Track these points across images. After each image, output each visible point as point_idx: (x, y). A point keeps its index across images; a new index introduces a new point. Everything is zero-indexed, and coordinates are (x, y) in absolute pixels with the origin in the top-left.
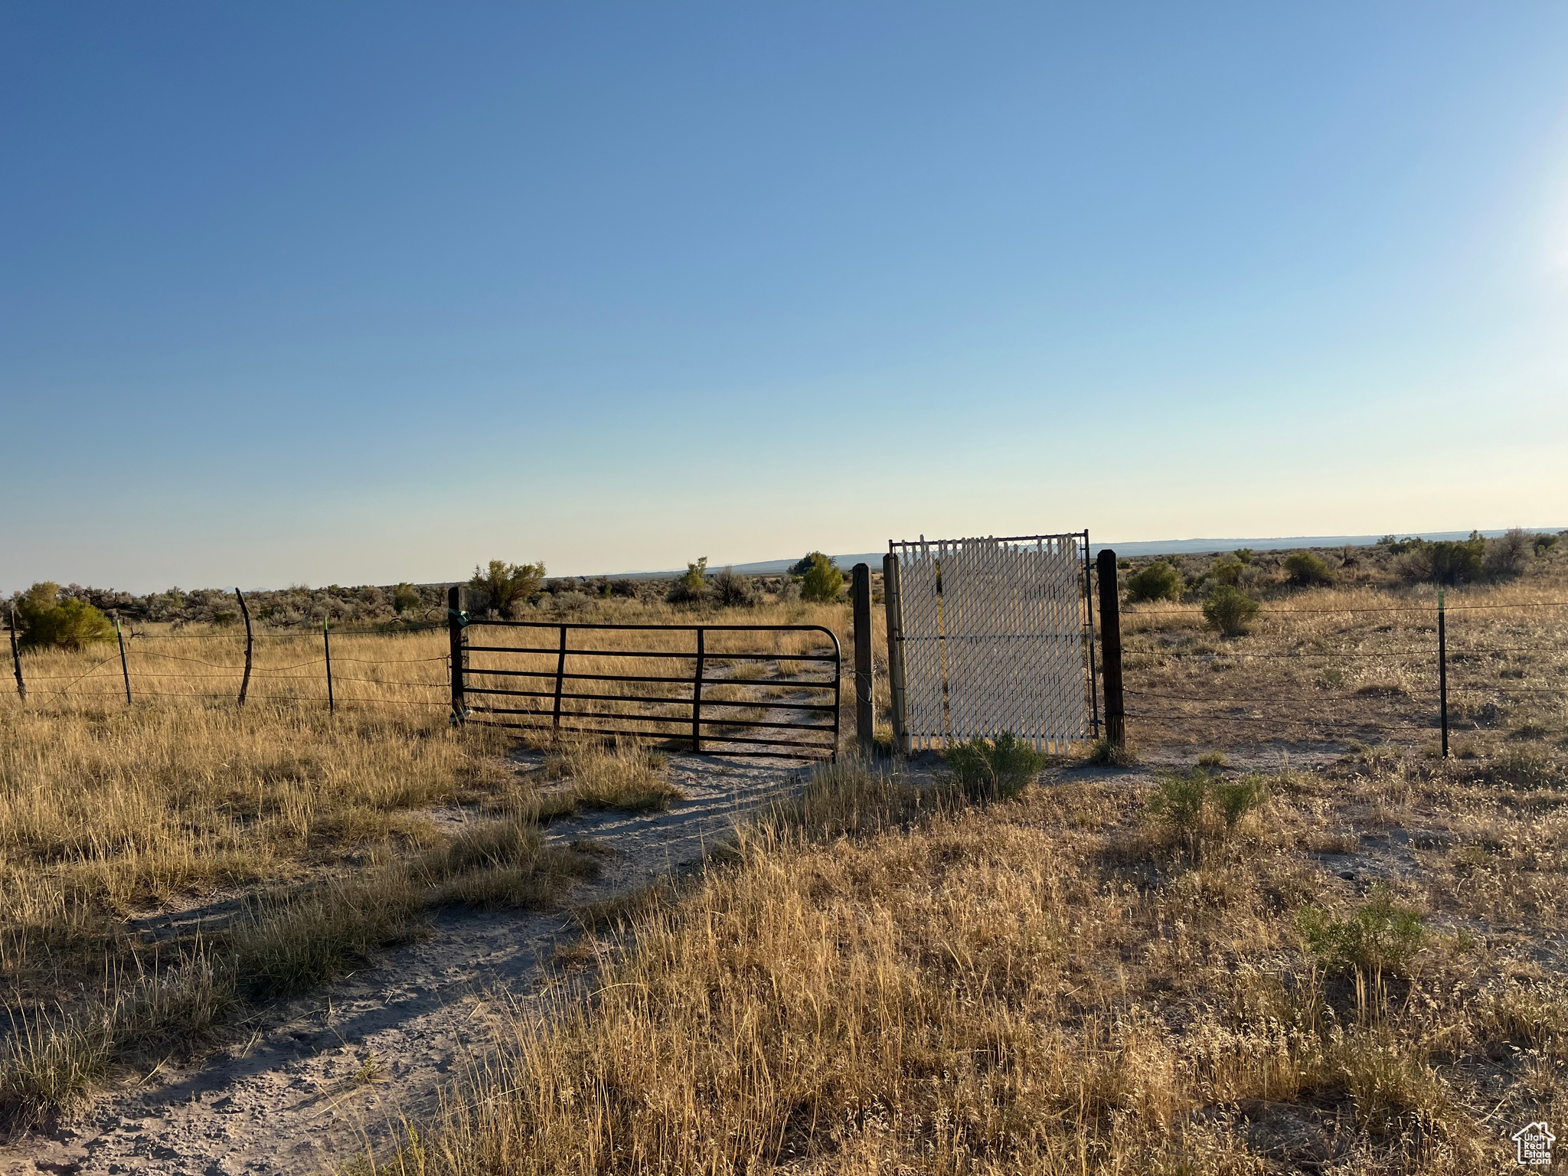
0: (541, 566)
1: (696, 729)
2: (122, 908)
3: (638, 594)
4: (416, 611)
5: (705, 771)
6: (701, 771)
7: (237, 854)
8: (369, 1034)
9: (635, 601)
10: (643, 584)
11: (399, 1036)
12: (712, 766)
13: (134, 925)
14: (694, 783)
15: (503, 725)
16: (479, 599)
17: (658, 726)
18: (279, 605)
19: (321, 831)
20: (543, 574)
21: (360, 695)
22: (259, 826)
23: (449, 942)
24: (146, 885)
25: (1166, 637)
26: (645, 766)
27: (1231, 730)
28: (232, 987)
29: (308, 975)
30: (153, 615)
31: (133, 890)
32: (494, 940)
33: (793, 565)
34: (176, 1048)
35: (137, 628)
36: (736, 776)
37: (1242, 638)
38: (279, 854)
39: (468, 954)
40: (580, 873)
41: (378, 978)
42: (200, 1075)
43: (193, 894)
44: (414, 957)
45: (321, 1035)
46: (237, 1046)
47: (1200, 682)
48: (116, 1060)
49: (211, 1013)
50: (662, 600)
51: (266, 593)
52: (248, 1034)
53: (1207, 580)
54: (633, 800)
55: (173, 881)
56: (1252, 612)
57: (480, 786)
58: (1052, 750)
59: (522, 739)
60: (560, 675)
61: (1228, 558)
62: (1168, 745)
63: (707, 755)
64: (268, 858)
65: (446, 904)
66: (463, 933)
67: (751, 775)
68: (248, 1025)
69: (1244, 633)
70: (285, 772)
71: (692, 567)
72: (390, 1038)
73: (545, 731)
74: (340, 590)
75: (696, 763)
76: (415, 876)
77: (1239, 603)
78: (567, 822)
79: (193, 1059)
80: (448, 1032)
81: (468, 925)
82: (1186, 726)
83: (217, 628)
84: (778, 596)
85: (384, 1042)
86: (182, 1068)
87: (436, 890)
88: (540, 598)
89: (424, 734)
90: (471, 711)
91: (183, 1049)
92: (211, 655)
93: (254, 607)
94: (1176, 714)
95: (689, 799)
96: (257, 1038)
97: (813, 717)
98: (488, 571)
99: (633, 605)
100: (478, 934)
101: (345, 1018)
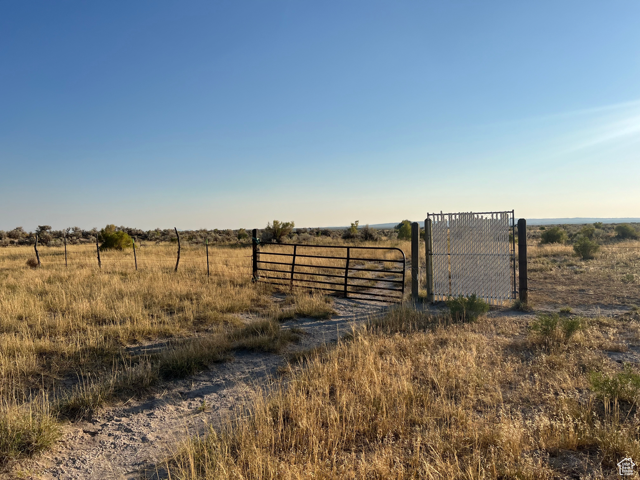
0: (293, 223)
1: (345, 288)
2: (125, 343)
3: (331, 235)
4: (246, 239)
5: (348, 305)
6: (346, 305)
7: (166, 326)
8: (206, 394)
9: (330, 238)
10: (334, 232)
11: (216, 396)
12: (351, 303)
13: (128, 349)
14: (343, 309)
15: (271, 283)
16: (269, 235)
17: (331, 287)
18: (194, 236)
19: (198, 319)
20: (293, 226)
21: (219, 269)
22: (175, 316)
23: (239, 363)
24: (133, 335)
25: (556, 259)
26: (323, 301)
27: (578, 298)
28: (157, 373)
29: (186, 371)
30: (150, 239)
31: (129, 337)
32: (256, 363)
33: (396, 225)
34: (137, 393)
35: (142, 243)
36: (360, 307)
37: (590, 260)
38: (182, 327)
39: (245, 368)
40: (292, 341)
41: (211, 374)
42: (144, 404)
43: (150, 339)
44: (225, 367)
45: (188, 393)
46: (158, 395)
47: (567, 278)
48: (115, 396)
49: (149, 381)
50: (341, 238)
51: (191, 231)
52: (162, 391)
53: (578, 235)
54: (316, 314)
55: (143, 334)
56: (596, 249)
57: (260, 306)
58: (495, 303)
59: (278, 289)
60: (293, 264)
61: (589, 225)
62: (549, 303)
63: (350, 299)
64: (178, 328)
65: (240, 348)
66: (245, 360)
67: (367, 307)
68: (163, 387)
69: (592, 258)
70: (188, 297)
71: (352, 224)
72: (213, 397)
73: (287, 286)
74: (218, 231)
75: (345, 302)
76: (230, 338)
77: (590, 245)
78: (291, 321)
79: (142, 398)
80: (234, 396)
81: (247, 357)
82: (558, 296)
83: (172, 244)
84: (389, 237)
85: (211, 398)
86: (138, 401)
87: (236, 343)
88: (293, 236)
89: (241, 286)
90: (260, 277)
91: (139, 394)
92: (168, 254)
93: (186, 236)
94: (554, 290)
95: (340, 315)
96: (165, 392)
97: (395, 286)
98: (272, 224)
99: (328, 239)
100: (250, 361)
101: (197, 388)
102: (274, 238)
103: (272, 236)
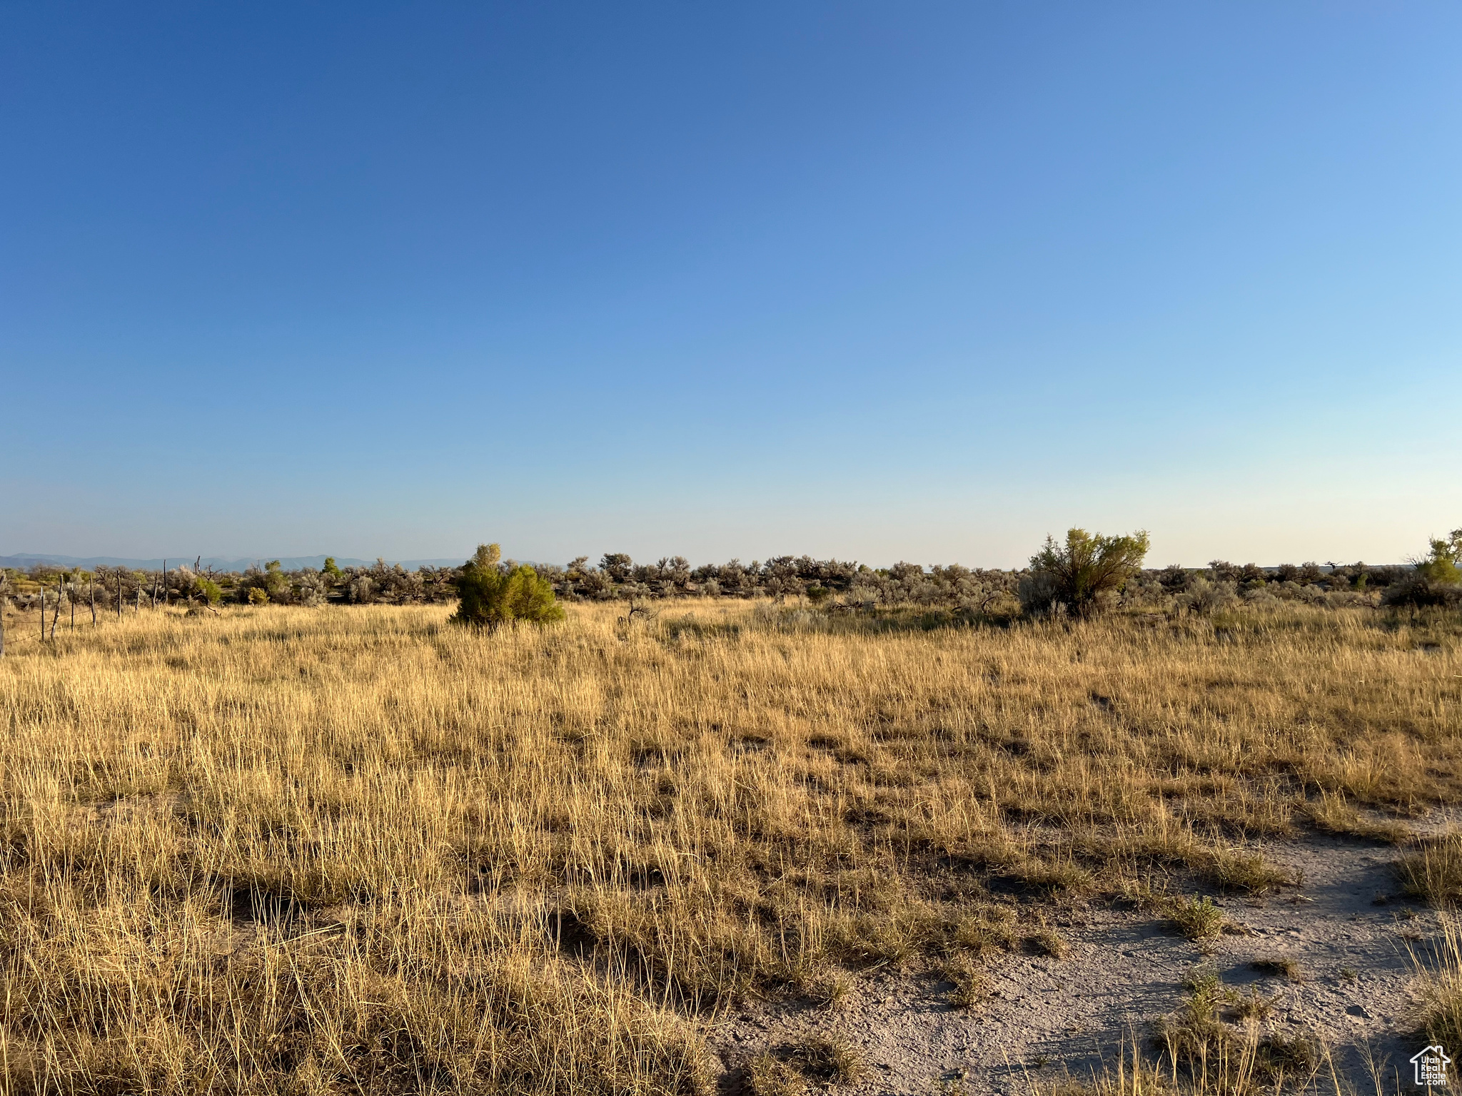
16: (1042, 587)
98: (1064, 544)
102: (1061, 597)
103: (1052, 589)
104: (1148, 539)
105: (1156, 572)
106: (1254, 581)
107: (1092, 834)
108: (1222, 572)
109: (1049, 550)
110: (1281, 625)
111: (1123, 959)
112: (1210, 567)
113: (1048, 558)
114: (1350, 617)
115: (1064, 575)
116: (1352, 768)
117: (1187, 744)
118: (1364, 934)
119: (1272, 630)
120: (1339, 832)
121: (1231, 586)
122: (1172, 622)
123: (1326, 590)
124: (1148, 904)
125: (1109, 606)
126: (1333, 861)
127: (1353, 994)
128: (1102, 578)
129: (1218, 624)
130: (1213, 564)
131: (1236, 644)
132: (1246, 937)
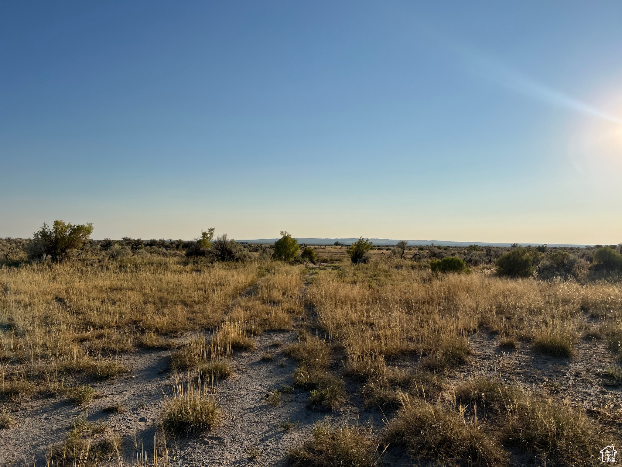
71: (204, 234)
102: (49, 252)
103: (44, 248)
104: (93, 226)
105: (100, 241)
106: (140, 246)
107: (40, 364)
108: (128, 242)
109: (44, 230)
110: (146, 264)
111: (43, 421)
112: (123, 240)
113: (43, 234)
114: (172, 260)
115: (51, 241)
116: (160, 320)
117: (95, 317)
118: (152, 387)
119: (142, 266)
120: (151, 347)
121: (128, 248)
122: (101, 263)
123: (167, 250)
124: (62, 393)
125: (73, 256)
126: (147, 359)
127: (143, 413)
128: (70, 243)
129: (121, 264)
130: (124, 238)
131: (127, 272)
132: (104, 398)
